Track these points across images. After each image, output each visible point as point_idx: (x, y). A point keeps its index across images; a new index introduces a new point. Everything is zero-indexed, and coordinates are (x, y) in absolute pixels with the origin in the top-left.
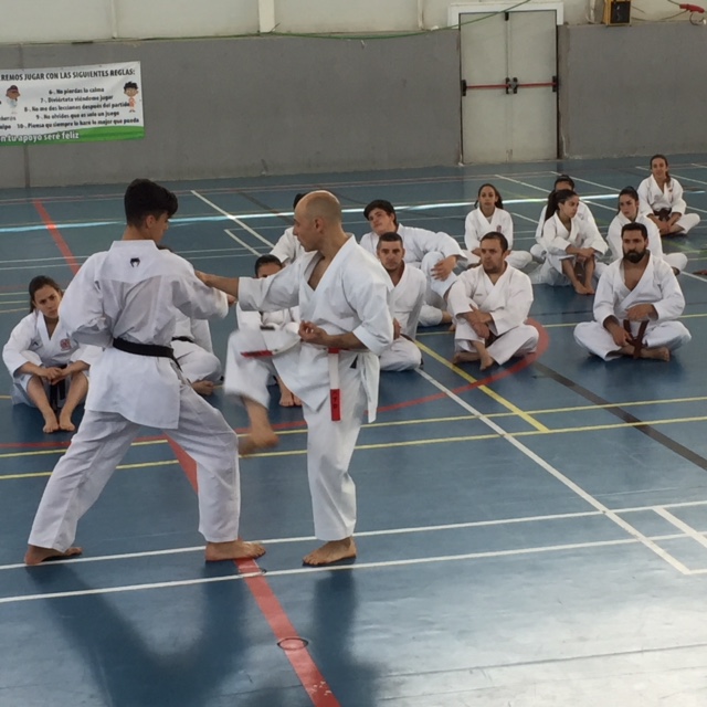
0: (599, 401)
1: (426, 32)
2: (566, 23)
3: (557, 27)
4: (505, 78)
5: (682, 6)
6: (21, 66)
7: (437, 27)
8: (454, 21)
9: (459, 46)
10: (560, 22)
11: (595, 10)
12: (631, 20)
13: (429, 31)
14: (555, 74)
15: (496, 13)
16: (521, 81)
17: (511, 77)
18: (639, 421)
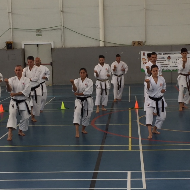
6: (172, 51)
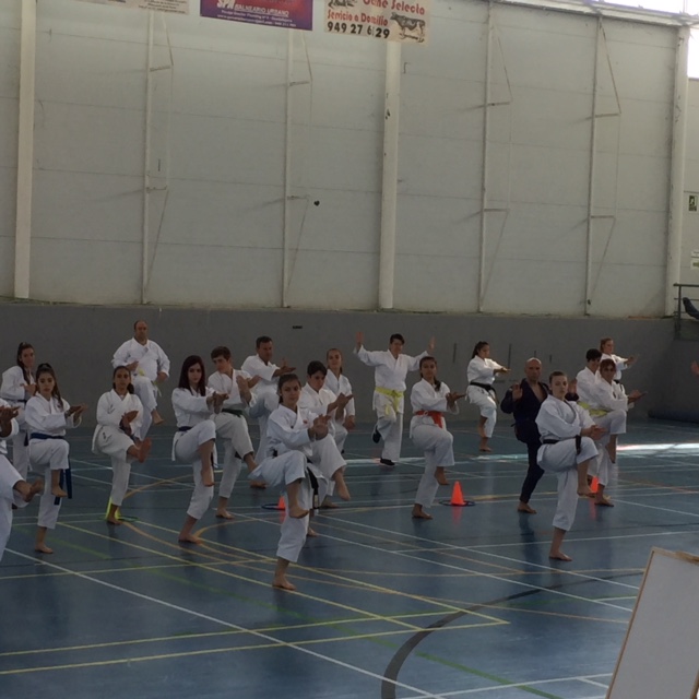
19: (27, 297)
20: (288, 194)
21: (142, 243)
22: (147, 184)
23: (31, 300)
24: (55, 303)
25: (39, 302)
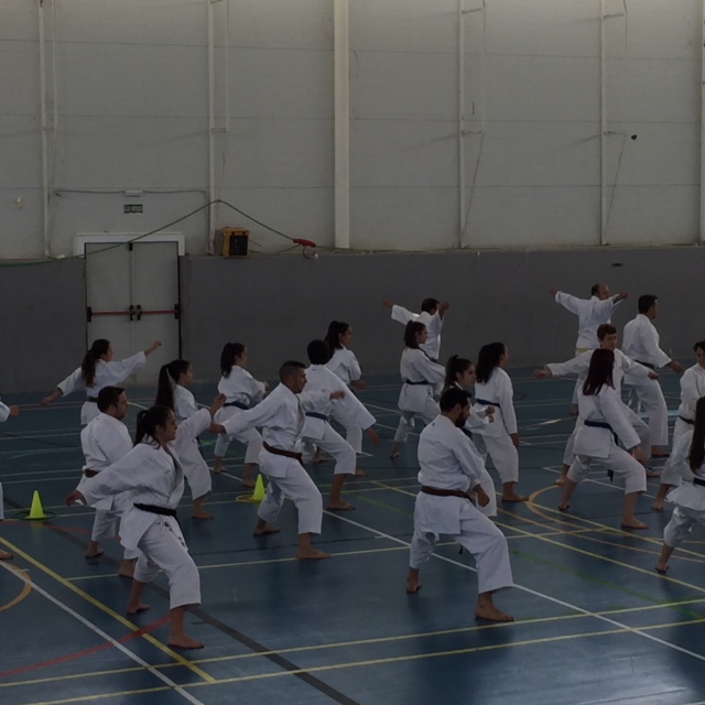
0: (258, 648)
1: (52, 260)
2: (186, 254)
3: (179, 257)
4: (129, 305)
5: (295, 241)
7: (63, 256)
8: (80, 251)
9: (84, 274)
10: (182, 253)
11: (214, 243)
12: (248, 253)
13: (55, 259)
14: (177, 302)
15: (122, 243)
16: (145, 308)
17: (135, 305)
18: (298, 669)
19: (347, 247)
20: (604, 130)
21: (459, 187)
22: (462, 127)
23: (351, 250)
24: (374, 251)
25: (359, 251)
